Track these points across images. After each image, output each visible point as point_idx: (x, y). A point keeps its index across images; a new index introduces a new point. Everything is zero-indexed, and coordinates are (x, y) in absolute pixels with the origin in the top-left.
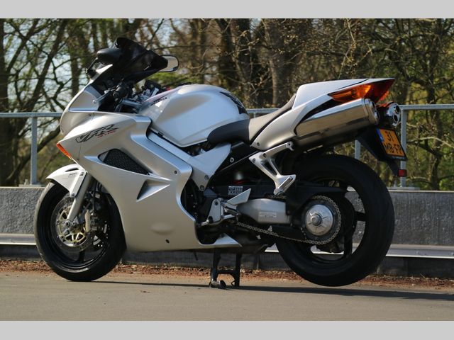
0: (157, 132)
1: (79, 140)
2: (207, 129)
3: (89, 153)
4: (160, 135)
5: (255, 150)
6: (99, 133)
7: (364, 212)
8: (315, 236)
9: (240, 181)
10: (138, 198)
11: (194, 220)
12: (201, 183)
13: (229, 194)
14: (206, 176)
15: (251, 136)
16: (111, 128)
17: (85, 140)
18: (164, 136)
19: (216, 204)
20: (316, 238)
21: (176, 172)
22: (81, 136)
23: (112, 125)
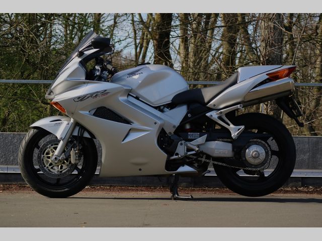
0: (135, 96)
1: (77, 100)
2: (171, 94)
3: (83, 109)
4: (137, 98)
5: (211, 110)
6: (94, 95)
7: (278, 150)
8: (253, 165)
9: (188, 129)
10: (123, 141)
11: (166, 155)
12: (170, 130)
13: (189, 138)
14: (174, 127)
15: (206, 100)
16: (104, 92)
17: (81, 100)
18: (140, 99)
19: (181, 144)
20: (253, 166)
21: (155, 123)
22: (79, 98)
23: (105, 90)
